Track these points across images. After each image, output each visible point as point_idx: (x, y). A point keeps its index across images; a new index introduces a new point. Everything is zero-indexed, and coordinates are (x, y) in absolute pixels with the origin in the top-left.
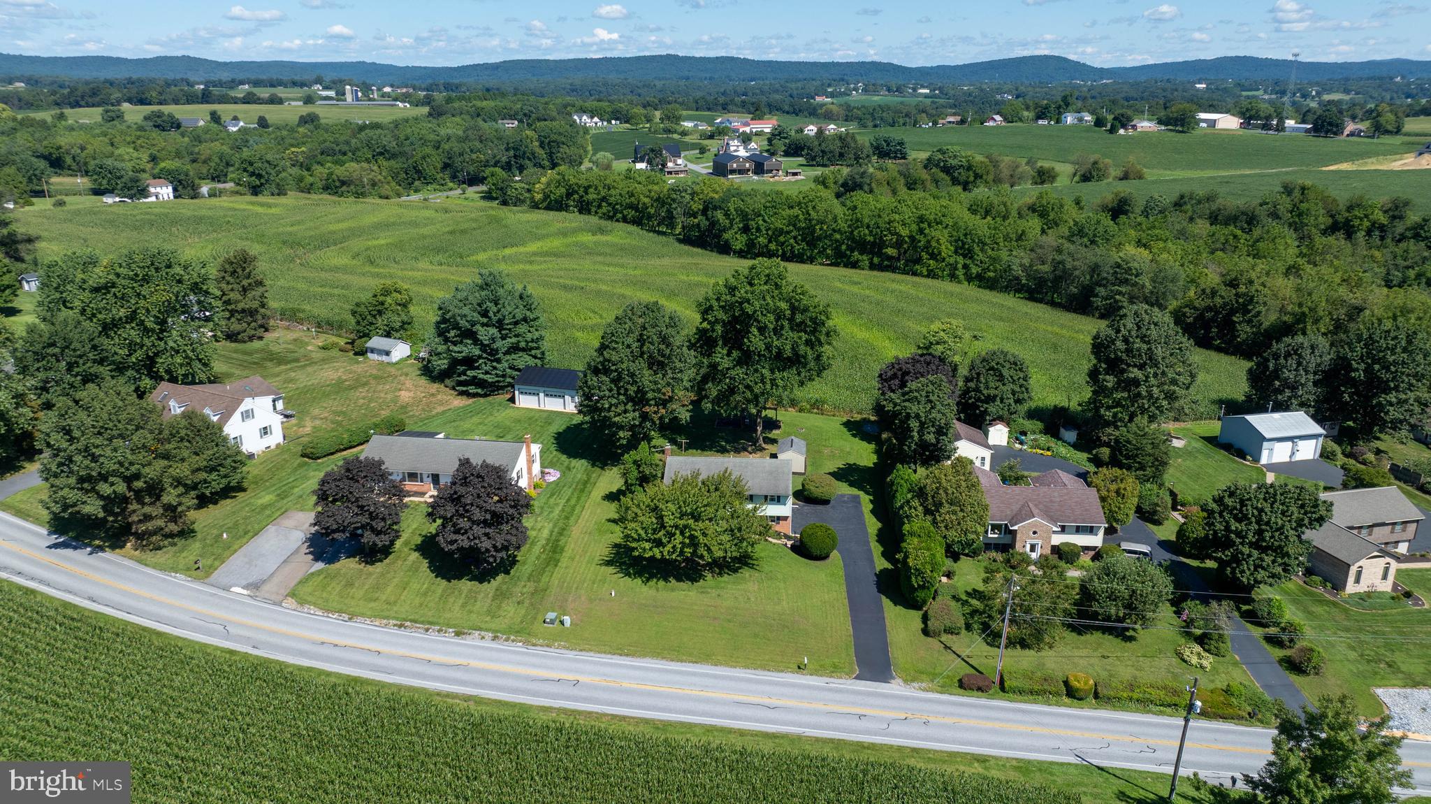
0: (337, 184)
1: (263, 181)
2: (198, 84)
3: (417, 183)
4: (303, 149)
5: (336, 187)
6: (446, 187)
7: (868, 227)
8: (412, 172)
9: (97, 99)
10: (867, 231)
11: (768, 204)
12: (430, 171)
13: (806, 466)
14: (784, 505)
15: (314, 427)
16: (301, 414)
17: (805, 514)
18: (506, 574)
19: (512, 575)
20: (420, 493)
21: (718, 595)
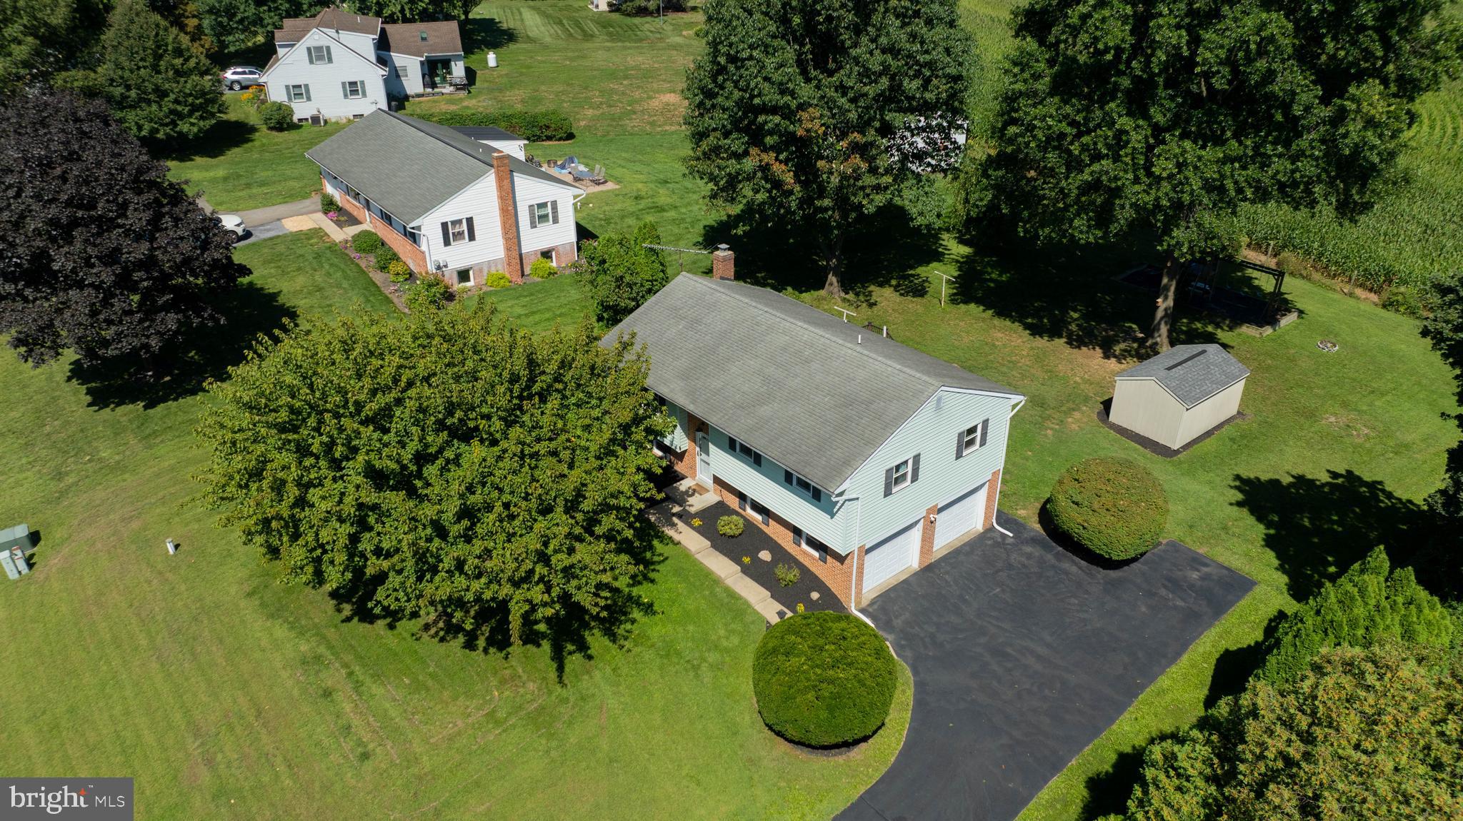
13: (1208, 434)
14: (832, 515)
15: (467, 107)
16: (491, 90)
17: (999, 565)
18: (146, 408)
19: (151, 412)
20: (355, 221)
21: (327, 694)
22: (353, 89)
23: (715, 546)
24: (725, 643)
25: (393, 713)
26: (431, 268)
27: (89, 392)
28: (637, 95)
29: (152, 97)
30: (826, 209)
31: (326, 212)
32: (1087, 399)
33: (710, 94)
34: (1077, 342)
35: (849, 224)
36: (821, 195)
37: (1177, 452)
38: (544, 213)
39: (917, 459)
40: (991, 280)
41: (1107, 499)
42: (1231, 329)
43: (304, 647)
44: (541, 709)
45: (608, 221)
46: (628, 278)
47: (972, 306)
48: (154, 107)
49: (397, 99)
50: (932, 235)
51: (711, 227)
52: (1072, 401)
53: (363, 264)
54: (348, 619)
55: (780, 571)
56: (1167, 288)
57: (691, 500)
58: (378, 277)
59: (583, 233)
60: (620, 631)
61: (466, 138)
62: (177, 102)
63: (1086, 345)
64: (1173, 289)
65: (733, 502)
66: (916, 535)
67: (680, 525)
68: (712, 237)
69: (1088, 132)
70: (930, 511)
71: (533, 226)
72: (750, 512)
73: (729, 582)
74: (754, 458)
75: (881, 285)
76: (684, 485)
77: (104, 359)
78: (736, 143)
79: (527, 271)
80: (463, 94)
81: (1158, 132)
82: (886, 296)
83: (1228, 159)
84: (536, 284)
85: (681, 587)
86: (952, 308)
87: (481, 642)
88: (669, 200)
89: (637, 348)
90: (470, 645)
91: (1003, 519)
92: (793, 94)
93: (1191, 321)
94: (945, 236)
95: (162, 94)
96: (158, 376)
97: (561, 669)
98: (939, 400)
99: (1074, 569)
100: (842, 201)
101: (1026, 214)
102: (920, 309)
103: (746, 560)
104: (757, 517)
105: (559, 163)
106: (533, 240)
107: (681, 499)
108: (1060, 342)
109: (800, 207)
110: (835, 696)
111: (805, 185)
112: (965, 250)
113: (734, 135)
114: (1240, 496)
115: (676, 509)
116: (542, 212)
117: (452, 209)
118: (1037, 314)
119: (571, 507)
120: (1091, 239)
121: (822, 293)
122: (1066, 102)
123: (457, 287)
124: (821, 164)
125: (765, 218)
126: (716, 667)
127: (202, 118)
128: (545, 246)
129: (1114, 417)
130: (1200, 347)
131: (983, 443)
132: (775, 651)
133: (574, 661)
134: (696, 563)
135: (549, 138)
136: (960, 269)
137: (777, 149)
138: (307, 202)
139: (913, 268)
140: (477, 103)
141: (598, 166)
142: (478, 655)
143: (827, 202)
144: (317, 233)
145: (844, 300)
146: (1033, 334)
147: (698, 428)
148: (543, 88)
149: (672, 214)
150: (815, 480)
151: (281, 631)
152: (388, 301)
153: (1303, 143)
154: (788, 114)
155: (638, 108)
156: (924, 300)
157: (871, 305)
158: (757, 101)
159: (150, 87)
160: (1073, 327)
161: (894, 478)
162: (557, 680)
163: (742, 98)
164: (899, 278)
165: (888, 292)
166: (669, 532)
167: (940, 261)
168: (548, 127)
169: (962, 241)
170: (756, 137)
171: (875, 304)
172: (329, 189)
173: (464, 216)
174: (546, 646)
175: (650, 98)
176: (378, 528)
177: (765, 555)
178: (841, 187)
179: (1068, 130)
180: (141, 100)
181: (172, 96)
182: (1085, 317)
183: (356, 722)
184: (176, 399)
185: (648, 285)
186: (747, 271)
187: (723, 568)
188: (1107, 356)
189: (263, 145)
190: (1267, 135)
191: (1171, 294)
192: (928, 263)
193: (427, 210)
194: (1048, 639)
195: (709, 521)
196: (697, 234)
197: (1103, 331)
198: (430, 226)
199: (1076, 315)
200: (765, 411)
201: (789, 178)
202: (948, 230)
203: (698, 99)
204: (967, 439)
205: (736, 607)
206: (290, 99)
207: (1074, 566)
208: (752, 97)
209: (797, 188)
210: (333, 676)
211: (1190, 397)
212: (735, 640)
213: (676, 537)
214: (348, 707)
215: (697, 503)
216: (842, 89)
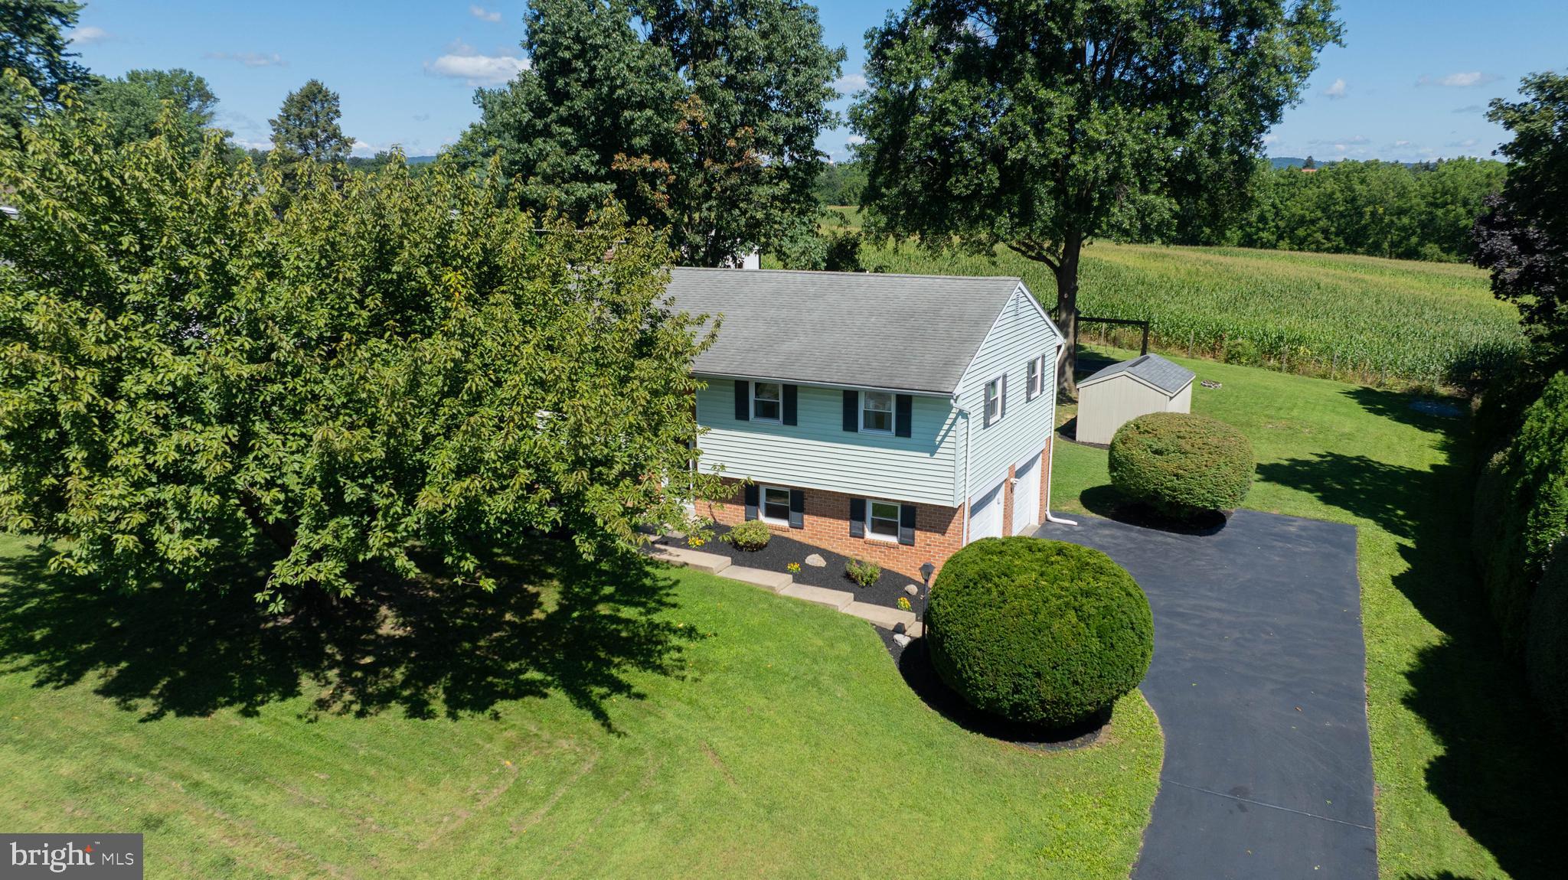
7: (1465, 203)
10: (1462, 210)
11: (1282, 181)
23: (739, 561)
25: (313, 818)
39: (1004, 380)
43: (81, 766)
54: (156, 718)
55: (853, 568)
60: (667, 661)
65: (734, 515)
67: (673, 548)
70: (1011, 473)
73: (788, 593)
85: (721, 608)
87: (438, 707)
90: (419, 711)
91: (1053, 511)
97: (601, 717)
98: (1017, 301)
103: (795, 567)
104: (780, 524)
126: (840, 678)
131: (1042, 389)
133: (616, 704)
142: (441, 721)
161: (990, 401)
162: (604, 730)
166: (661, 557)
174: (558, 695)
177: (815, 561)
187: (768, 579)
190: (1180, 104)
204: (1032, 377)
205: (818, 615)
213: (675, 561)
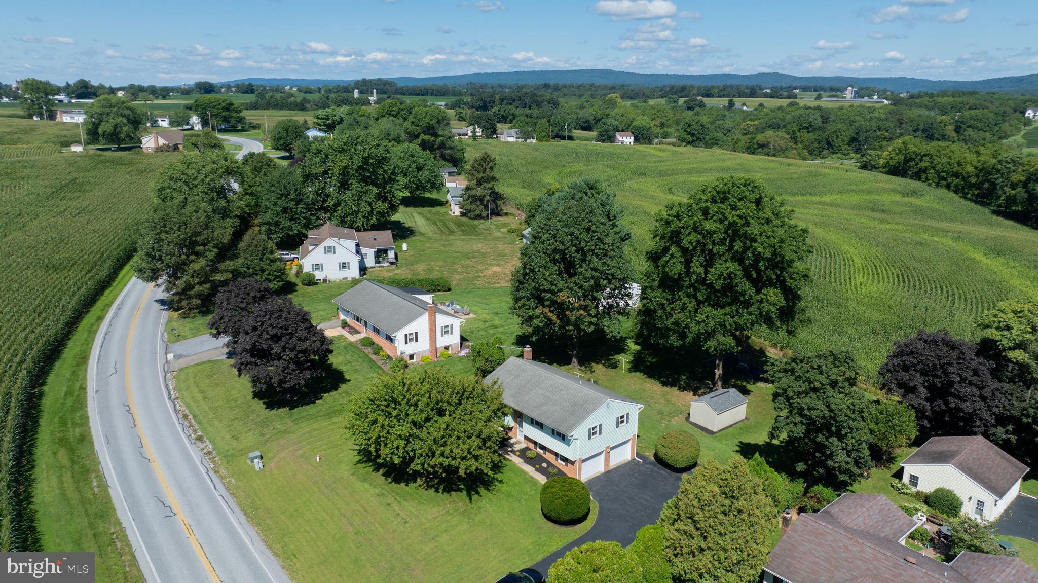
0: (756, 146)
1: (695, 138)
2: (767, 89)
3: (825, 152)
4: (756, 122)
5: (754, 149)
6: (848, 157)
8: (824, 144)
9: (683, 94)
12: (837, 143)
13: (731, 426)
14: (569, 445)
15: (397, 274)
16: (407, 264)
17: (635, 471)
18: (290, 409)
19: (293, 411)
20: (358, 332)
21: (389, 505)
22: (344, 266)
23: (525, 462)
24: (529, 493)
25: (413, 510)
26: (399, 353)
27: (264, 403)
28: (480, 267)
29: (259, 272)
30: (571, 330)
31: (343, 327)
32: (682, 412)
33: (521, 283)
34: (682, 389)
35: (581, 336)
36: (568, 325)
37: (716, 432)
38: (447, 330)
39: (600, 426)
40: (648, 361)
41: (674, 444)
42: (754, 384)
43: (377, 491)
44: (465, 511)
45: (472, 332)
46: (490, 359)
47: (638, 373)
48: (259, 277)
49: (363, 269)
50: (623, 340)
51: (520, 336)
52: (676, 412)
53: (366, 351)
54: (391, 483)
55: (550, 470)
56: (718, 365)
57: (515, 446)
58: (374, 357)
59: (463, 339)
60: (491, 488)
61: (406, 293)
62: (269, 274)
63: (686, 390)
64: (721, 365)
65: (532, 446)
66: (602, 457)
67: (511, 454)
68: (522, 341)
69: (673, 303)
70: (607, 448)
71: (442, 335)
72: (539, 450)
73: (531, 474)
74: (539, 425)
75: (597, 363)
76: (512, 441)
77: (284, 388)
78: (532, 303)
79: (438, 355)
80: (393, 267)
81: (699, 303)
82: (599, 368)
83: (725, 315)
84: (442, 361)
85: (513, 475)
86: (629, 374)
87: (441, 491)
88: (500, 323)
89: (499, 383)
90: (437, 491)
91: (638, 455)
92: (556, 285)
93: (737, 380)
94: (629, 341)
95: (263, 271)
96: (292, 397)
97: (471, 499)
98: (608, 404)
99: (665, 473)
100: (577, 327)
101: (653, 334)
102: (614, 374)
103: (537, 466)
104: (541, 452)
105: (447, 304)
106: (442, 341)
107: (512, 445)
108: (675, 389)
109: (560, 329)
110: (568, 501)
111: (561, 320)
112: (638, 348)
113: (532, 300)
114: (738, 449)
115: (510, 449)
116: (446, 329)
117: (409, 329)
118: (667, 377)
119: (479, 436)
120: (678, 345)
121: (570, 366)
122: (664, 291)
123: (410, 362)
124: (568, 313)
125: (544, 334)
126: (526, 500)
127: (279, 281)
128: (446, 344)
129: (691, 419)
130: (727, 390)
131: (627, 422)
132: (548, 487)
133: (475, 497)
134: (518, 467)
135: (439, 291)
136: (634, 356)
137: (550, 306)
138: (332, 322)
139: (613, 355)
140: (402, 273)
141: (466, 306)
142: (440, 494)
143: (571, 327)
144: (341, 337)
145: (580, 369)
146: (663, 385)
147: (519, 416)
148: (433, 263)
149: (501, 329)
150: (562, 431)
151: (367, 486)
152: (380, 368)
153: (751, 309)
154: (553, 293)
155: (481, 274)
156: (616, 370)
157: (592, 372)
158: (541, 288)
159: (258, 268)
160: (682, 383)
161: (592, 433)
162: (470, 502)
163: (535, 286)
164: (605, 360)
165: (600, 366)
166: (507, 457)
167: (625, 353)
168: (439, 286)
169: (636, 343)
170: (541, 301)
171: (594, 371)
172: (342, 317)
173: (414, 331)
174: (465, 492)
175: (487, 269)
176: (413, 442)
177: (544, 465)
178: (576, 321)
179: (665, 302)
180: (254, 274)
181: (267, 272)
182: (688, 378)
183: (401, 513)
184: (301, 406)
185: (497, 362)
186: (536, 357)
187: (529, 469)
188: (694, 395)
189: (302, 293)
191: (720, 367)
192: (619, 354)
193: (399, 329)
194: (650, 494)
195: (523, 453)
196: (513, 339)
197: (695, 384)
198: (399, 336)
199: (684, 377)
200: (545, 408)
201: (554, 318)
202: (629, 338)
203: (517, 285)
204: (621, 420)
205: (533, 481)
206: (313, 270)
207: (665, 472)
208: (540, 286)
209: (558, 322)
210: (390, 500)
211: (720, 410)
212: (533, 492)
213: (510, 458)
214: (397, 509)
215: (517, 447)
216: (576, 284)
